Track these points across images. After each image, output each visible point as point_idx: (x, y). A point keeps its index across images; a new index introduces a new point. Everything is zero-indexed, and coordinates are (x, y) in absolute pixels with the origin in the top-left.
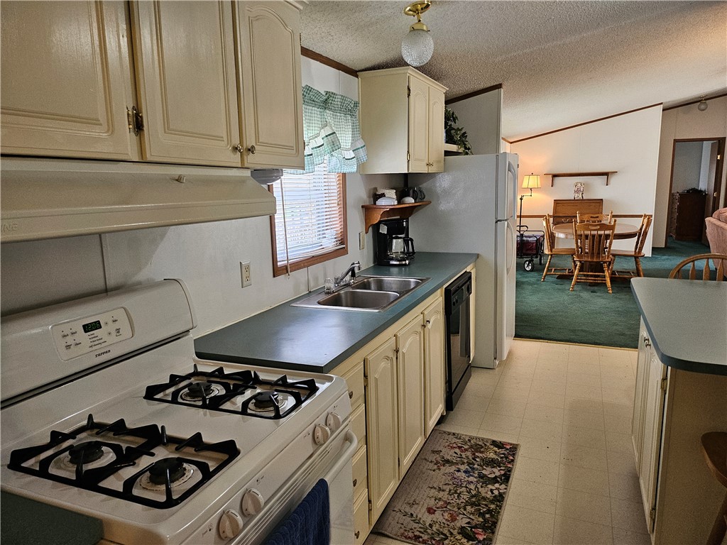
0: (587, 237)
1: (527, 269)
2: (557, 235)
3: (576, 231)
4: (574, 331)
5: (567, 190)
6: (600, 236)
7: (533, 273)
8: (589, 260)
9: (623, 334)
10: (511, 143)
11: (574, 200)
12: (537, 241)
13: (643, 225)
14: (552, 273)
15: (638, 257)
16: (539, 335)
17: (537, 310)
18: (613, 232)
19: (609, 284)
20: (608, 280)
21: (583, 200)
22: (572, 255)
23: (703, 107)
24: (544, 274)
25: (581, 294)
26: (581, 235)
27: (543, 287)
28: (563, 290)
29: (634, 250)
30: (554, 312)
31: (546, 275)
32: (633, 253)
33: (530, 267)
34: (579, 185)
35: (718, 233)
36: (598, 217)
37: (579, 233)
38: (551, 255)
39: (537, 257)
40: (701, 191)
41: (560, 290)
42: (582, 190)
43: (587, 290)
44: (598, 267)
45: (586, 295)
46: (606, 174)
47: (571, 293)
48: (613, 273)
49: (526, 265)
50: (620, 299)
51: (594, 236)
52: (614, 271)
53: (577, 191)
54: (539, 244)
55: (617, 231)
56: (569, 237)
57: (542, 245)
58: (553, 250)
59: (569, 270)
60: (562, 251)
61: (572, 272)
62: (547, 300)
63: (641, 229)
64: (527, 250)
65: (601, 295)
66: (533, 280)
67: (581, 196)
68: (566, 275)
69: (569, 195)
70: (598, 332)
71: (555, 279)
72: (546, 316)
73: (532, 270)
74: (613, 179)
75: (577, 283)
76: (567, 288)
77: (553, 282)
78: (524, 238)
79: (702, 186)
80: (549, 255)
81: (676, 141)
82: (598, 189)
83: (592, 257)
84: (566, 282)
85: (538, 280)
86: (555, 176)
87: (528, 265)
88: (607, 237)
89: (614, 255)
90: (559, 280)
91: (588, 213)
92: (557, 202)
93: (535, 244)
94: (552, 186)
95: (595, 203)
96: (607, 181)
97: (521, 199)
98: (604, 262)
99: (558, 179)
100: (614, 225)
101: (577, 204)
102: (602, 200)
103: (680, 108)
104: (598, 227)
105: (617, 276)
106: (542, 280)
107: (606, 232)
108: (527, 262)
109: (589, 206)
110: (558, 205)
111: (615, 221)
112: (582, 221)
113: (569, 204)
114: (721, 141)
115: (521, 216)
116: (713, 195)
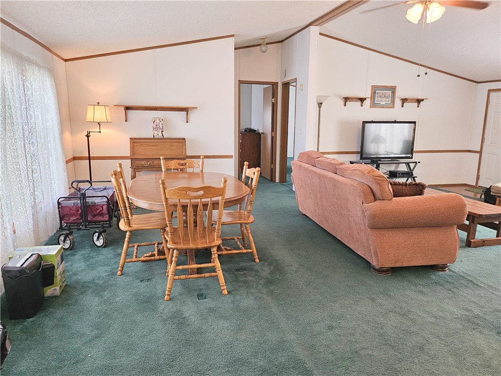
0: (185, 207)
3: (166, 199)
5: (144, 126)
6: (205, 205)
10: (66, 60)
11: (154, 138)
12: (108, 203)
15: (247, 224)
18: (223, 198)
19: (222, 281)
21: (163, 139)
24: (122, 261)
25: (186, 310)
26: (175, 206)
27: (120, 299)
34: (158, 121)
36: (186, 163)
37: (172, 199)
38: (130, 231)
41: (148, 300)
42: (161, 126)
43: (190, 292)
45: (191, 311)
46: (186, 110)
47: (167, 309)
49: (95, 238)
51: (195, 206)
53: (156, 128)
59: (159, 244)
64: (95, 216)
65: (215, 304)
66: (104, 272)
67: (160, 135)
69: (149, 133)
73: (105, 246)
74: (193, 115)
76: (159, 289)
77: (136, 275)
78: (89, 200)
81: (240, 82)
82: (177, 126)
86: (128, 108)
87: (98, 238)
88: (215, 205)
90: (145, 266)
91: (171, 155)
92: (134, 141)
93: (105, 207)
94: (126, 121)
95: (178, 142)
96: (187, 118)
97: (88, 136)
98: (213, 247)
99: (131, 113)
100: (225, 186)
101: (157, 144)
102: (184, 139)
103: (241, 50)
104: (202, 192)
105: (225, 252)
106: (119, 272)
107: (213, 199)
108: (97, 234)
109: (172, 146)
110: (135, 144)
111: (225, 182)
112: (168, 170)
113: (148, 144)
114: (274, 85)
115: (89, 158)
116: (270, 134)
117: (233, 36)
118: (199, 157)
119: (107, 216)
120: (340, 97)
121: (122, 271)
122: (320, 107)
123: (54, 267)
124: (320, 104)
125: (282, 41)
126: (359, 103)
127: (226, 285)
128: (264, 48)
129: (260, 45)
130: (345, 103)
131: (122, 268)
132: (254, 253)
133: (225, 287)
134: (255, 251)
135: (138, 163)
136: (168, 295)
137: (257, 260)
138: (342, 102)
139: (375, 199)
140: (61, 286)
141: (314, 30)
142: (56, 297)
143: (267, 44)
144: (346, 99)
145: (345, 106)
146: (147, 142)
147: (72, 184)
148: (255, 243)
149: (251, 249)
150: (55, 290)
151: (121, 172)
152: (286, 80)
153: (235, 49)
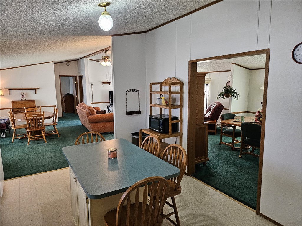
0: (32, 120)
1: (3, 137)
2: (17, 120)
3: (26, 118)
4: (34, 167)
5: (17, 96)
6: (38, 119)
7: (6, 139)
8: (35, 130)
9: (56, 163)
12: (6, 122)
13: (54, 112)
14: (17, 138)
15: (55, 125)
16: (17, 174)
17: (13, 160)
18: (43, 117)
19: (45, 139)
20: (44, 137)
21: (26, 100)
22: (26, 128)
23: (68, 64)
24: (13, 139)
25: (34, 146)
26: (29, 119)
27: (14, 146)
28: (24, 146)
29: (52, 122)
30: (22, 159)
31: (14, 139)
32: (52, 124)
33: (4, 136)
34: (23, 94)
35: (81, 112)
36: (34, 109)
37: (28, 118)
38: (15, 129)
39: (7, 131)
40: (71, 94)
41: (22, 146)
42: (24, 96)
43: (35, 143)
44: (39, 132)
45: (35, 146)
46: (35, 89)
47: (28, 146)
48: (46, 133)
49: (2, 135)
50: (51, 145)
51: (35, 119)
52: (45, 132)
53: (22, 97)
54: (7, 123)
55: (45, 116)
56: (23, 120)
57: (9, 123)
58: (16, 127)
59: (25, 134)
60: (20, 127)
61: (27, 136)
62: (17, 153)
63: (54, 114)
65: (42, 144)
66: (7, 142)
67: (24, 99)
68: (24, 138)
69: (19, 98)
70: (45, 165)
71: (19, 140)
72: (18, 162)
73: (6, 137)
74: (38, 91)
75: (30, 141)
76: (26, 143)
77: (18, 142)
79: (72, 92)
80: (14, 129)
81: (60, 76)
82: (31, 96)
83: (36, 129)
84: (25, 140)
85: (10, 142)
86: (10, 90)
87: (3, 135)
88: (41, 119)
89: (45, 126)
90: (21, 140)
91: (28, 106)
92: (13, 102)
93: (5, 124)
96: (35, 92)
98: (42, 130)
100: (43, 114)
101: (23, 102)
102: (34, 100)
104: (37, 115)
105: (47, 134)
107: (40, 117)
108: (2, 134)
109: (29, 103)
111: (44, 112)
112: (28, 111)
113: (19, 103)
114: (76, 77)
116: (76, 96)
117: (53, 62)
118: (39, 107)
119: (6, 127)
120: (100, 82)
121: (13, 141)
122: (92, 86)
125: (77, 60)
126: (109, 84)
134: (58, 133)
135: (15, 110)
137: (59, 136)
139: (91, 115)
143: (71, 61)
144: (103, 83)
145: (103, 85)
148: (58, 131)
149: (56, 133)
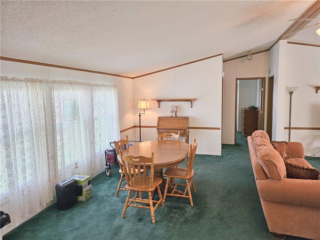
3: (123, 161)
5: (166, 110)
10: (133, 78)
11: (171, 117)
19: (152, 213)
20: (152, 209)
21: (176, 117)
24: (118, 189)
34: (174, 107)
46: (190, 101)
53: (172, 112)
69: (169, 114)
74: (195, 104)
81: (237, 79)
82: (186, 110)
86: (159, 101)
91: (178, 127)
92: (160, 119)
94: (159, 107)
95: (183, 120)
96: (191, 105)
97: (140, 116)
98: (149, 192)
99: (162, 103)
100: (152, 157)
101: (171, 120)
102: (187, 118)
103: (238, 59)
106: (116, 195)
109: (179, 122)
110: (160, 121)
113: (167, 120)
114: (263, 79)
115: (140, 127)
116: (260, 112)
117: (221, 54)
120: (312, 86)
121: (117, 194)
122: (291, 95)
123: (82, 187)
124: (291, 93)
125: (269, 50)
127: (154, 217)
128: (249, 57)
129: (247, 56)
130: (317, 90)
131: (118, 193)
132: (190, 199)
133: (154, 218)
135: (160, 131)
136: (124, 215)
137: (192, 204)
138: (314, 90)
139: (267, 178)
140: (86, 197)
141: (283, 42)
142: (83, 202)
143: (252, 54)
144: (318, 88)
145: (317, 93)
146: (166, 119)
147: (110, 144)
149: (188, 195)
150: (83, 198)
151: (127, 140)
152: (271, 75)
153: (224, 62)
